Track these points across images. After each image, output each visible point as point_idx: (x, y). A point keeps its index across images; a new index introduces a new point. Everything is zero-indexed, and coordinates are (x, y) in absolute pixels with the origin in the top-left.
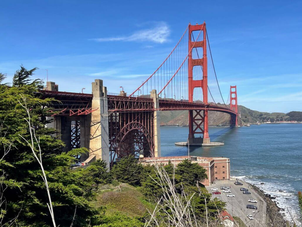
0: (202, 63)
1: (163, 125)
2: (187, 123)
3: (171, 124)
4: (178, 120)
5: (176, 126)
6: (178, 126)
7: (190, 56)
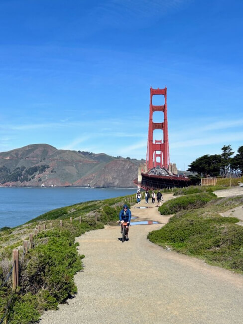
0: (163, 126)
1: (68, 185)
2: (100, 183)
3: (78, 185)
4: (88, 179)
5: (85, 186)
6: (89, 187)
7: (151, 119)
